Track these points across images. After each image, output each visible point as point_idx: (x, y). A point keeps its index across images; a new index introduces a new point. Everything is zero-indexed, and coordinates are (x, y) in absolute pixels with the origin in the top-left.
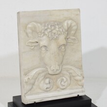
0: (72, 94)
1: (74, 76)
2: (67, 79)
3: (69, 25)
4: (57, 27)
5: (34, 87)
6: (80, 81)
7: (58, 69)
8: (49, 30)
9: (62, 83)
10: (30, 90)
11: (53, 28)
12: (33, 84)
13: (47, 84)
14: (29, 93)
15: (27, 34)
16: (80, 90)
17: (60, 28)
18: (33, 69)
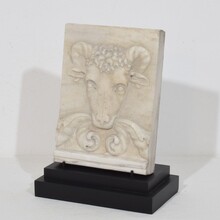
0: (124, 166)
1: (133, 140)
2: (120, 141)
3: (136, 54)
4: (115, 54)
5: (72, 140)
6: (142, 149)
7: (107, 120)
8: (101, 57)
9: (113, 145)
10: (65, 142)
11: (108, 54)
12: (70, 136)
13: (88, 140)
14: (63, 146)
15: (71, 58)
16: (139, 164)
17: (121, 57)
18: (74, 113)
